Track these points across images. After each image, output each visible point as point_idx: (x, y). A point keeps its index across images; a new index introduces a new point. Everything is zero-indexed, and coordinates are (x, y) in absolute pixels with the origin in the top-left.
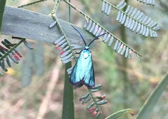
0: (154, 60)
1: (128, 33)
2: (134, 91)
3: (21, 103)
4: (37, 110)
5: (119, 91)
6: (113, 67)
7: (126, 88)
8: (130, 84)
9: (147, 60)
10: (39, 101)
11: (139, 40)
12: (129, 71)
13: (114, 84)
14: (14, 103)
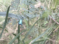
0: (33, 22)
1: (29, 18)
2: (30, 27)
3: (13, 28)
4: (15, 30)
5: (28, 27)
6: (27, 23)
7: (29, 26)
8: (29, 25)
9: (32, 22)
10: (16, 28)
11: (31, 19)
12: (29, 24)
13: (27, 25)
14: (12, 28)
